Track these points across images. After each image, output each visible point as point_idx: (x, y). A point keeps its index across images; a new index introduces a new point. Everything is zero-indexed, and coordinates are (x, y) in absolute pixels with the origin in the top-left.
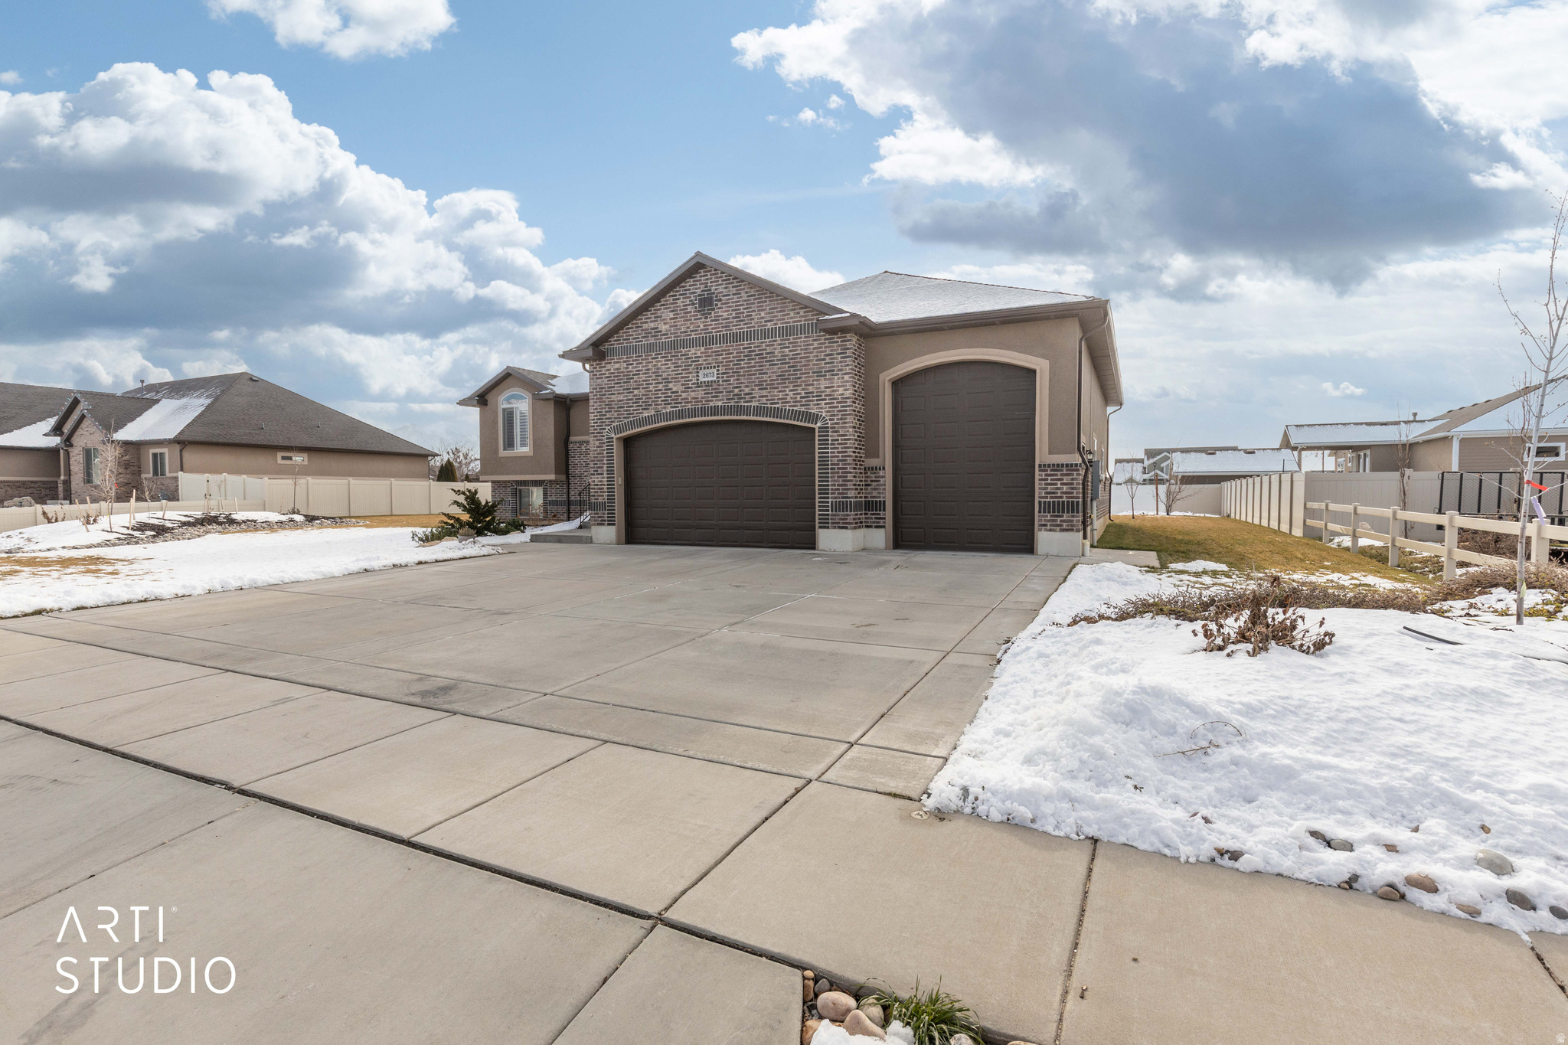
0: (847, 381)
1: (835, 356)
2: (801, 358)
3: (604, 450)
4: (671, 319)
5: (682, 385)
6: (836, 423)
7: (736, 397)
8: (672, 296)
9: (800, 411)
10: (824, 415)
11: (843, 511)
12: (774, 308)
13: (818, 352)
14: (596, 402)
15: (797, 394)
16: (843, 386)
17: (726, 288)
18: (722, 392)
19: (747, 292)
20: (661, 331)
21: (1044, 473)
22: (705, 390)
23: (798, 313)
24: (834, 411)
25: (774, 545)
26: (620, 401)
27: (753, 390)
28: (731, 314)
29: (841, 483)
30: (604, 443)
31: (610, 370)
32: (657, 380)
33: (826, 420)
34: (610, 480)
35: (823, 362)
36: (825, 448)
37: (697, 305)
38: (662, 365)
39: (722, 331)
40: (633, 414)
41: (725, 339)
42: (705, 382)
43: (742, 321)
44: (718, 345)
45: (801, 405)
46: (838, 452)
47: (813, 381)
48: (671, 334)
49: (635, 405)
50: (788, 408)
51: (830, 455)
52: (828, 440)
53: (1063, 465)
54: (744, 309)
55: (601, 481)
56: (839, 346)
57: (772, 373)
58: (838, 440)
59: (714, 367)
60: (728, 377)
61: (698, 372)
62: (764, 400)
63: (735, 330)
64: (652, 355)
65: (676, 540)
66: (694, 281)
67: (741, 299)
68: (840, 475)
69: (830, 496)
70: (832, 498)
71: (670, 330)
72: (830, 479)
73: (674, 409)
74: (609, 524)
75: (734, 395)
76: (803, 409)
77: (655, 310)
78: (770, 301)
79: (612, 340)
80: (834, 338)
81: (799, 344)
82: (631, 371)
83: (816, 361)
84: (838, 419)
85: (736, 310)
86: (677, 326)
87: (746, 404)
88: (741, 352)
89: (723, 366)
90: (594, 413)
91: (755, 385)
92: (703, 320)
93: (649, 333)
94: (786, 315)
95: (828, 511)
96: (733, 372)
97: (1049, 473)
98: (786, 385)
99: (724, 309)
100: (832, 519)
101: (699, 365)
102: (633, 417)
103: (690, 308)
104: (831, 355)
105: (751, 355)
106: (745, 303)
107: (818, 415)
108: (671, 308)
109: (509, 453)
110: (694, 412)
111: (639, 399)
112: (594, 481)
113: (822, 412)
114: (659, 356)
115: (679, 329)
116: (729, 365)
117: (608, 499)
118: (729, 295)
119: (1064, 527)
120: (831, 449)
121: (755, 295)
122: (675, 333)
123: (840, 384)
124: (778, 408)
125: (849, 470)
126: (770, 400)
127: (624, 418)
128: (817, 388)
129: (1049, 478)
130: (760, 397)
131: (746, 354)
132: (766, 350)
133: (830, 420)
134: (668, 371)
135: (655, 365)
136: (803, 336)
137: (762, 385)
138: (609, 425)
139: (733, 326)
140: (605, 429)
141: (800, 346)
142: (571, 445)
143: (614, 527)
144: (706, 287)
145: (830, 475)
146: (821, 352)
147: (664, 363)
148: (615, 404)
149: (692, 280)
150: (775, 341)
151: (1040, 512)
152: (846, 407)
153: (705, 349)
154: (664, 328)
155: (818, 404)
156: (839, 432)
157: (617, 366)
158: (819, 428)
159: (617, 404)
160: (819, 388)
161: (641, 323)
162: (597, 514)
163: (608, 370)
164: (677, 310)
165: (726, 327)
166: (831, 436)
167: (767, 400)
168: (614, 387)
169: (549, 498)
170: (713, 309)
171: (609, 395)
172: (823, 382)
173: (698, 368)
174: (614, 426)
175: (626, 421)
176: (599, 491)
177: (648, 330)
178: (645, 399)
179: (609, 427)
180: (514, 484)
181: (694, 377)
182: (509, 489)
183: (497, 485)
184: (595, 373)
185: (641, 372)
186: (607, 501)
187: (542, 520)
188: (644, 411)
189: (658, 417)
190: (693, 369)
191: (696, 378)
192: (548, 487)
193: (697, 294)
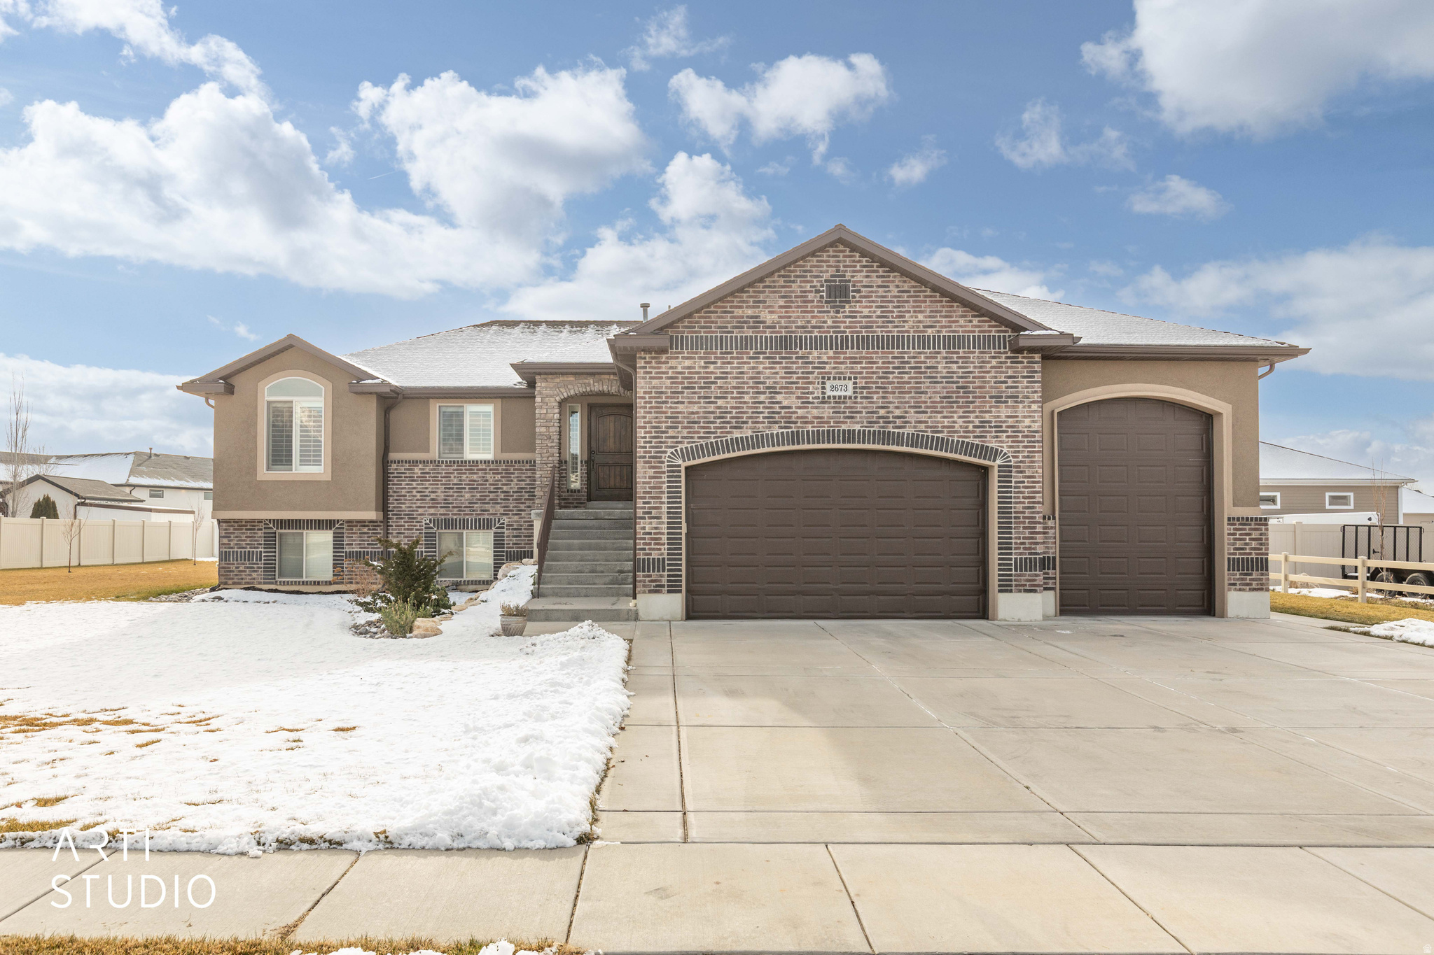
0: (1035, 411)
1: (1020, 379)
2: (974, 377)
3: (664, 483)
4: (781, 307)
5: (798, 398)
6: (1021, 462)
7: (881, 420)
8: (783, 276)
9: (973, 444)
10: (1005, 450)
11: (1031, 570)
12: (936, 312)
13: (996, 372)
14: (650, 413)
15: (969, 422)
16: (1030, 416)
17: (867, 277)
18: (860, 412)
19: (897, 286)
20: (764, 322)
21: (1232, 527)
22: (834, 407)
23: (971, 321)
24: (1018, 447)
25: (920, 614)
26: (693, 413)
27: (906, 412)
28: (875, 312)
29: (1027, 535)
30: (664, 473)
31: (676, 368)
32: (757, 388)
33: (1009, 457)
34: (673, 526)
35: (1004, 385)
36: (1007, 492)
37: (824, 294)
38: (764, 368)
39: (861, 332)
40: (715, 433)
41: (864, 342)
42: (834, 397)
43: (891, 322)
44: (855, 350)
45: (975, 437)
46: (1024, 498)
47: (990, 407)
48: (781, 327)
49: (718, 421)
50: (956, 439)
51: (1013, 500)
52: (1011, 482)
53: (1252, 519)
54: (894, 307)
55: (656, 528)
56: (1025, 367)
57: (935, 393)
58: (1023, 482)
59: (850, 378)
60: (870, 393)
61: (824, 383)
63: (879, 332)
64: (748, 353)
65: (767, 612)
66: (818, 261)
67: (889, 294)
68: (1027, 525)
69: (1013, 551)
70: (1016, 554)
71: (778, 322)
72: (1013, 531)
73: (785, 431)
74: (669, 592)
75: (880, 417)
76: (977, 441)
77: (754, 292)
78: (931, 302)
79: (680, 325)
80: (1018, 357)
81: (972, 360)
82: (712, 373)
83: (995, 383)
84: (1024, 457)
85: (882, 307)
86: (790, 317)
87: (897, 431)
88: (889, 363)
89: (863, 378)
90: (645, 427)
91: (910, 407)
92: (832, 314)
93: (745, 322)
94: (954, 322)
95: (1011, 570)
96: (877, 388)
97: (1237, 527)
98: (954, 409)
99: (864, 304)
100: (1015, 580)
101: (826, 373)
102: (715, 438)
103: (810, 296)
104: (1014, 377)
105: (904, 368)
106: (895, 300)
107: (997, 450)
108: (781, 292)
109: (279, 474)
110: (818, 436)
111: (726, 413)
112: (644, 528)
113: (1003, 447)
114: (761, 356)
115: (793, 322)
116: (872, 378)
117: (668, 554)
118: (872, 287)
119: (1254, 586)
120: (1015, 493)
121: (909, 292)
122: (786, 327)
123: (1026, 414)
124: (943, 439)
125: (1037, 520)
126: (931, 427)
127: (699, 438)
128: (995, 417)
129: (1238, 532)
130: (916, 422)
131: (896, 365)
132: (925, 362)
133: (1013, 457)
134: (775, 378)
135: (753, 368)
136: (977, 350)
137: (920, 407)
138: (672, 447)
139: (878, 327)
140: (665, 452)
141: (973, 363)
142: (394, 466)
143: (679, 595)
144: (838, 271)
145: (1013, 525)
146: (1001, 372)
147: (768, 365)
148: (684, 417)
149: (815, 259)
150: (939, 353)
151: (1229, 570)
152: (1034, 442)
153: (835, 353)
154: (769, 318)
155: (997, 437)
156: (1024, 472)
157: (687, 363)
158: (999, 466)
159: (688, 418)
160: (998, 417)
161: (731, 307)
162: (650, 576)
163: (671, 368)
164: (791, 297)
165: (867, 327)
166: (1015, 477)
167: (927, 427)
168: (683, 393)
169: (347, 549)
170: (849, 302)
171: (671, 403)
172: (1004, 410)
173: (823, 378)
174: (682, 449)
175: (703, 442)
176: (653, 542)
177: (743, 317)
178: (736, 413)
179: (673, 450)
180: (271, 525)
181: (817, 389)
182: (260, 533)
183: (232, 526)
184: (648, 370)
185: (729, 376)
186: (666, 557)
187: (330, 583)
188: (734, 430)
189: (758, 439)
190: (816, 378)
191: (820, 391)
192: (345, 531)
193: (823, 279)
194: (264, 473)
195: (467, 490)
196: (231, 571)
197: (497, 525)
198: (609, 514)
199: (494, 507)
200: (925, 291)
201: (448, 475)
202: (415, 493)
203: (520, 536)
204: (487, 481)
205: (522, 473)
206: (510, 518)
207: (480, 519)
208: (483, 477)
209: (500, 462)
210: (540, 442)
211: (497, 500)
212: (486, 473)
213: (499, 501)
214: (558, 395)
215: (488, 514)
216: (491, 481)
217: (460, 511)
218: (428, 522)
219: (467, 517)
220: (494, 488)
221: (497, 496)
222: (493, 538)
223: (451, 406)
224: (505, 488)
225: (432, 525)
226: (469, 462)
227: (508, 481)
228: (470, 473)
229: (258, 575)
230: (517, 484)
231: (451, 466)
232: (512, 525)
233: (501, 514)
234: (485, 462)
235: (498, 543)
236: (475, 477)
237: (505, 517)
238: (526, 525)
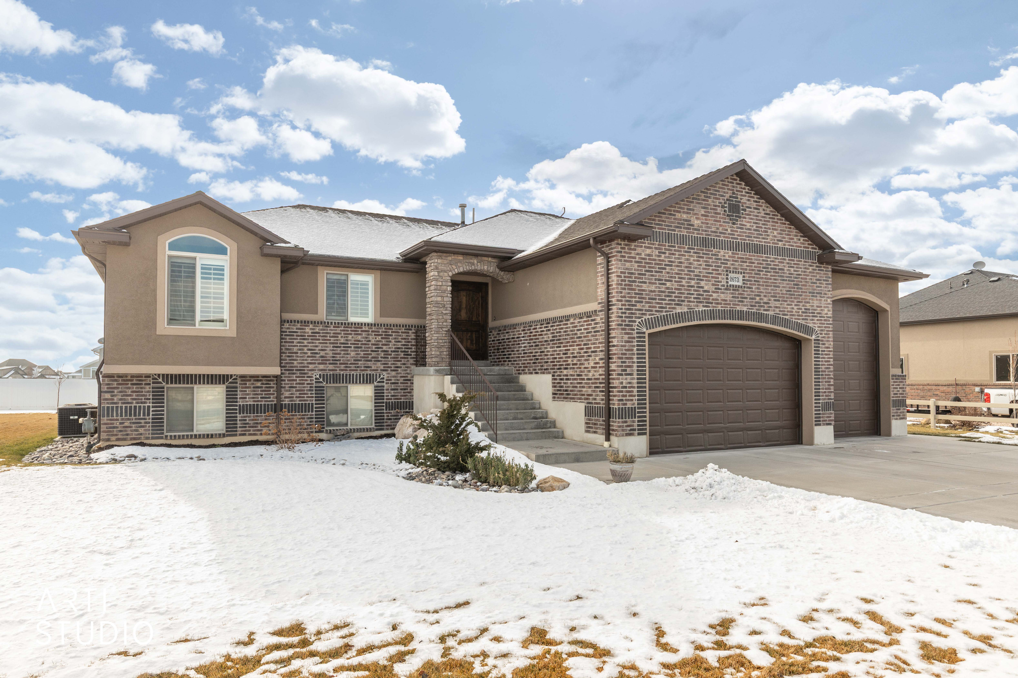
1: (822, 281)
2: (801, 278)
3: (634, 346)
4: (703, 215)
5: (713, 285)
6: (824, 337)
7: (757, 305)
8: (704, 192)
9: (802, 324)
11: (829, 411)
12: (783, 230)
13: (812, 276)
14: (625, 289)
15: (800, 309)
16: (827, 307)
17: (749, 200)
18: (746, 298)
20: (693, 225)
21: (893, 381)
22: (732, 293)
23: (799, 239)
24: (822, 327)
26: (651, 291)
27: (770, 300)
28: (753, 226)
29: (828, 387)
30: (634, 338)
31: (641, 254)
32: (690, 275)
33: (818, 334)
34: (641, 381)
35: (815, 285)
36: (818, 358)
37: (727, 209)
38: (694, 260)
39: (746, 240)
40: (666, 308)
41: (748, 247)
42: (733, 286)
43: (761, 235)
44: (743, 252)
45: (802, 319)
46: (826, 362)
49: (667, 298)
51: (821, 364)
52: (819, 351)
53: (900, 376)
54: (762, 224)
55: (630, 383)
56: (824, 274)
57: (783, 287)
58: (825, 351)
59: (741, 273)
60: (751, 284)
61: (727, 275)
62: (777, 311)
63: (755, 241)
64: (684, 248)
65: (689, 446)
66: (722, 185)
67: (760, 215)
68: (827, 380)
69: (822, 398)
71: (701, 227)
72: (821, 384)
73: (706, 309)
74: (639, 434)
75: (756, 303)
76: (803, 322)
77: (688, 202)
78: (780, 223)
80: (822, 267)
81: (800, 266)
82: (663, 261)
83: (811, 283)
84: (825, 334)
85: (756, 223)
86: (708, 224)
87: (765, 312)
88: (760, 264)
89: (747, 273)
90: (622, 301)
91: (771, 296)
92: (730, 225)
93: (682, 224)
94: (791, 239)
95: (821, 411)
96: (754, 281)
97: (895, 380)
98: (792, 300)
99: (747, 220)
100: (820, 417)
101: (728, 268)
102: (666, 312)
103: (719, 210)
104: (820, 280)
105: (768, 268)
106: (763, 219)
107: (813, 329)
108: (702, 204)
109: (177, 329)
110: (723, 314)
111: (672, 293)
112: (622, 383)
113: (815, 327)
114: (692, 251)
115: (710, 228)
116: (752, 274)
117: (638, 404)
118: (751, 208)
119: (901, 417)
120: (822, 358)
121: (769, 214)
122: (706, 231)
123: (825, 305)
124: (788, 320)
125: (832, 377)
126: (782, 311)
127: (656, 311)
128: (811, 306)
129: (894, 384)
130: (775, 307)
131: (764, 266)
132: (778, 265)
133: (820, 334)
134: (700, 269)
135: (688, 260)
136: (803, 260)
137: (776, 297)
138: (639, 318)
139: (754, 237)
140: (635, 322)
141: (801, 268)
142: (287, 325)
143: (645, 437)
144: (733, 193)
145: (821, 381)
146: (814, 276)
147: (695, 258)
148: (646, 294)
149: (721, 182)
150: (785, 259)
151: (892, 407)
152: (829, 324)
153: (732, 253)
154: (696, 223)
155: (813, 320)
156: (825, 344)
158: (814, 340)
159: (649, 295)
160: (813, 306)
162: (626, 422)
163: (638, 254)
164: (708, 208)
165: (749, 237)
166: (821, 348)
167: (780, 311)
168: (645, 275)
169: (240, 402)
170: (740, 217)
171: (639, 282)
172: (815, 302)
173: (727, 271)
174: (645, 319)
175: (658, 314)
176: (628, 394)
177: (681, 220)
178: (678, 293)
179: (640, 320)
180: (161, 380)
181: (723, 279)
182: (147, 388)
183: (116, 380)
184: (623, 254)
185: (673, 264)
186: (637, 406)
187: (224, 435)
188: (677, 307)
189: (690, 315)
190: (723, 271)
191: (725, 280)
192: (238, 385)
193: (726, 198)
194: (164, 327)
195: (353, 349)
196: (114, 427)
197: (378, 380)
199: (375, 364)
200: (777, 216)
201: (336, 335)
202: (306, 351)
203: (397, 389)
204: (369, 341)
205: (398, 335)
206: (388, 374)
207: (363, 375)
208: (366, 338)
209: (381, 325)
211: (378, 358)
212: (368, 335)
213: (380, 359)
214: (451, 271)
215: (371, 370)
216: (373, 341)
217: (346, 367)
218: (318, 377)
219: (353, 372)
220: (376, 348)
221: (378, 354)
222: (373, 391)
223: (336, 274)
224: (385, 348)
225: (321, 380)
226: (355, 324)
227: (387, 341)
228: (355, 334)
229: (146, 431)
230: (394, 345)
231: (338, 327)
232: (390, 380)
233: (382, 370)
234: (368, 324)
235: (379, 395)
236: (359, 337)
237: (384, 373)
238: (401, 380)
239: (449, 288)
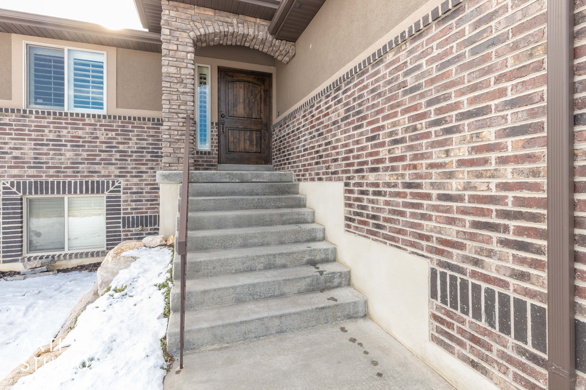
195: (69, 148)
197: (111, 189)
198: (258, 176)
199: (106, 168)
201: (40, 129)
203: (141, 201)
204: (97, 138)
205: (142, 132)
206: (127, 181)
207: (87, 182)
208: (92, 133)
209: (115, 117)
210: (168, 85)
211: (111, 160)
212: (95, 129)
213: (114, 161)
214: (193, 31)
215: (98, 176)
216: (102, 138)
217: (58, 172)
218: (8, 185)
219: (69, 179)
220: (107, 147)
221: (111, 155)
222: (105, 204)
223: (46, 47)
224: (121, 147)
225: (14, 190)
226: (72, 115)
227: (125, 139)
228: (72, 128)
230: (136, 143)
231: (44, 118)
232: (130, 189)
233: (116, 176)
235: (113, 209)
236: (80, 133)
237: (121, 180)
238: (148, 189)
239: (191, 56)
